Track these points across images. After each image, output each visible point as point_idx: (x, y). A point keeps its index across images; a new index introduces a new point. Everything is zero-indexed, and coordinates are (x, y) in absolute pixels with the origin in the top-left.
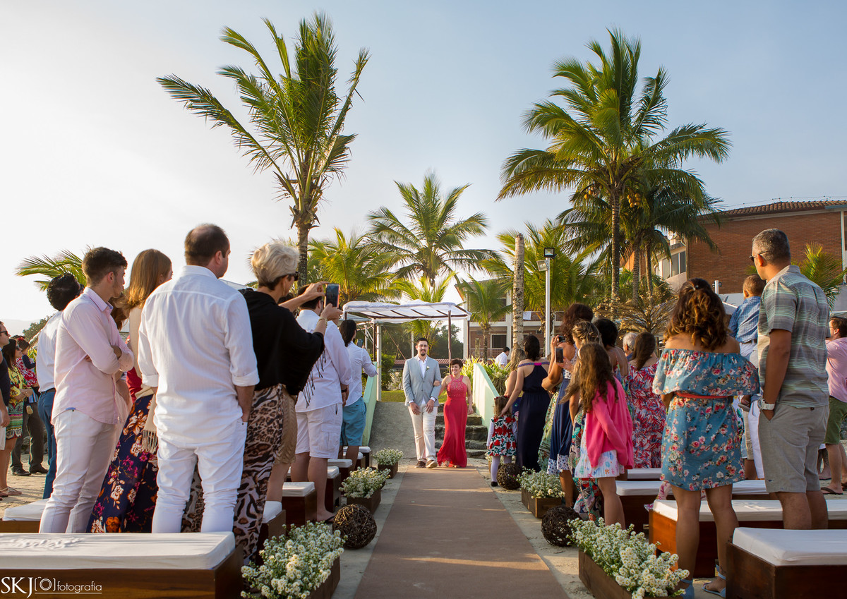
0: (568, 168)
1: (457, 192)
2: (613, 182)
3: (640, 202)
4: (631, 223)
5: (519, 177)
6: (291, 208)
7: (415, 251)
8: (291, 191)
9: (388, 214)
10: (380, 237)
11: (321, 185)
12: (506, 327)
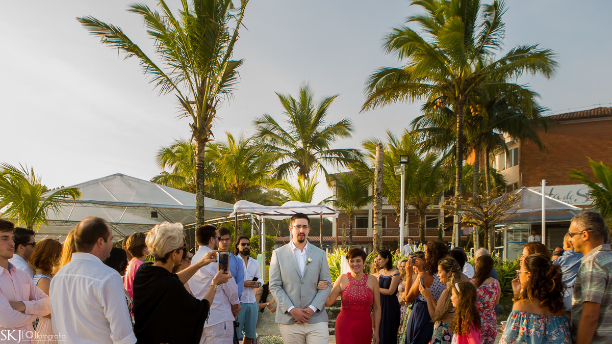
0: (421, 82)
1: (328, 101)
2: (459, 95)
3: (481, 111)
4: (472, 128)
5: (380, 92)
6: (190, 125)
7: (293, 151)
8: (190, 110)
9: (271, 120)
10: (263, 140)
11: (215, 106)
12: (368, 210)
